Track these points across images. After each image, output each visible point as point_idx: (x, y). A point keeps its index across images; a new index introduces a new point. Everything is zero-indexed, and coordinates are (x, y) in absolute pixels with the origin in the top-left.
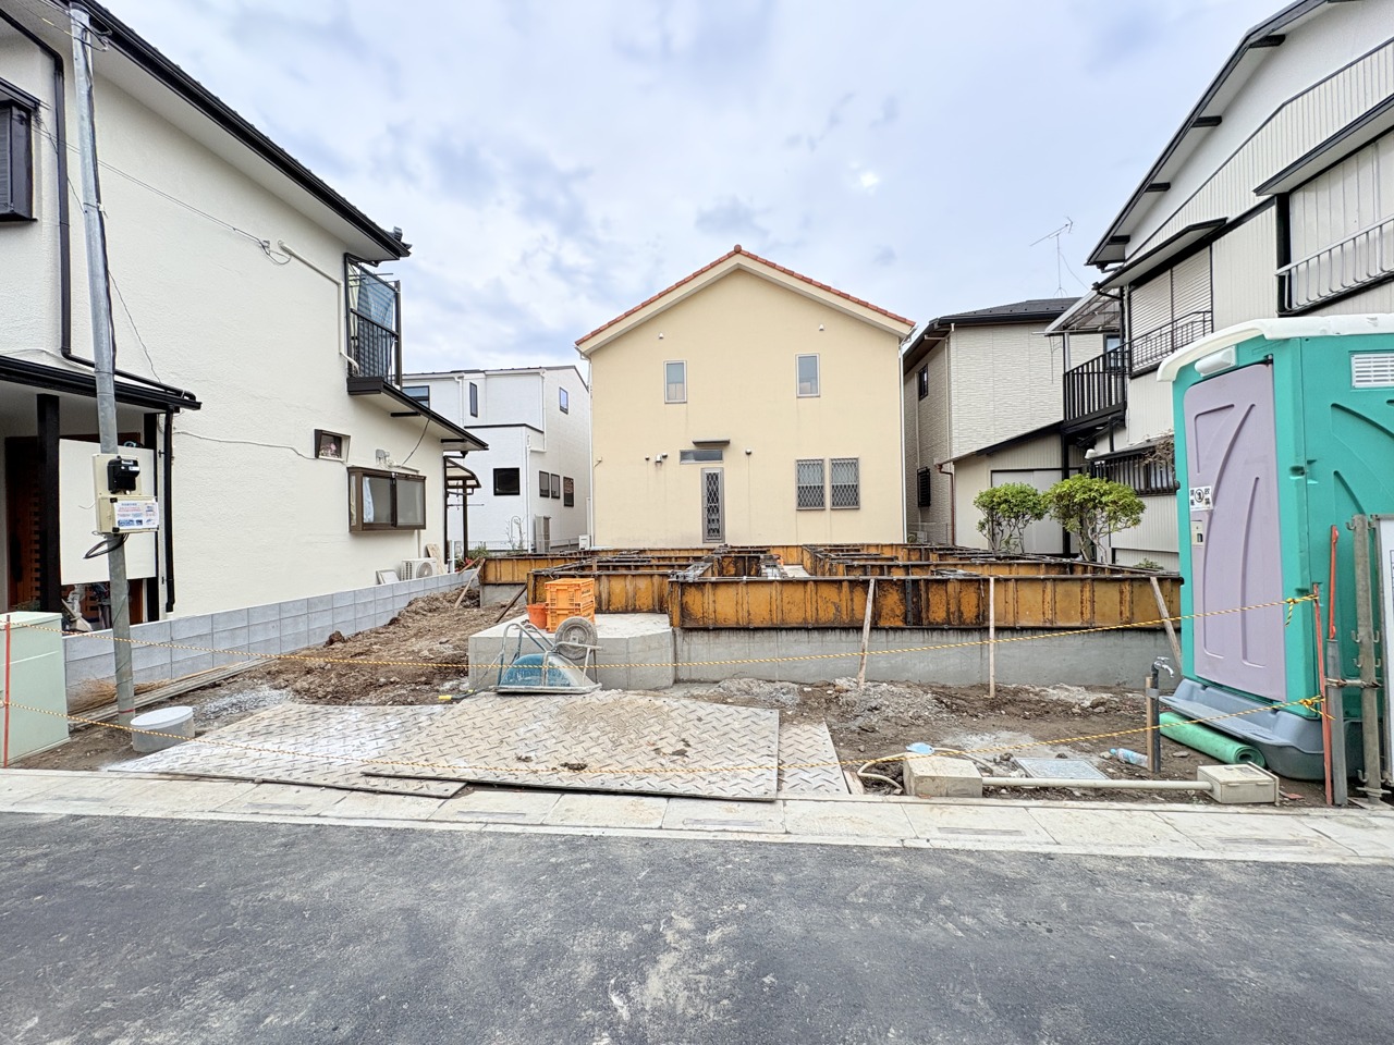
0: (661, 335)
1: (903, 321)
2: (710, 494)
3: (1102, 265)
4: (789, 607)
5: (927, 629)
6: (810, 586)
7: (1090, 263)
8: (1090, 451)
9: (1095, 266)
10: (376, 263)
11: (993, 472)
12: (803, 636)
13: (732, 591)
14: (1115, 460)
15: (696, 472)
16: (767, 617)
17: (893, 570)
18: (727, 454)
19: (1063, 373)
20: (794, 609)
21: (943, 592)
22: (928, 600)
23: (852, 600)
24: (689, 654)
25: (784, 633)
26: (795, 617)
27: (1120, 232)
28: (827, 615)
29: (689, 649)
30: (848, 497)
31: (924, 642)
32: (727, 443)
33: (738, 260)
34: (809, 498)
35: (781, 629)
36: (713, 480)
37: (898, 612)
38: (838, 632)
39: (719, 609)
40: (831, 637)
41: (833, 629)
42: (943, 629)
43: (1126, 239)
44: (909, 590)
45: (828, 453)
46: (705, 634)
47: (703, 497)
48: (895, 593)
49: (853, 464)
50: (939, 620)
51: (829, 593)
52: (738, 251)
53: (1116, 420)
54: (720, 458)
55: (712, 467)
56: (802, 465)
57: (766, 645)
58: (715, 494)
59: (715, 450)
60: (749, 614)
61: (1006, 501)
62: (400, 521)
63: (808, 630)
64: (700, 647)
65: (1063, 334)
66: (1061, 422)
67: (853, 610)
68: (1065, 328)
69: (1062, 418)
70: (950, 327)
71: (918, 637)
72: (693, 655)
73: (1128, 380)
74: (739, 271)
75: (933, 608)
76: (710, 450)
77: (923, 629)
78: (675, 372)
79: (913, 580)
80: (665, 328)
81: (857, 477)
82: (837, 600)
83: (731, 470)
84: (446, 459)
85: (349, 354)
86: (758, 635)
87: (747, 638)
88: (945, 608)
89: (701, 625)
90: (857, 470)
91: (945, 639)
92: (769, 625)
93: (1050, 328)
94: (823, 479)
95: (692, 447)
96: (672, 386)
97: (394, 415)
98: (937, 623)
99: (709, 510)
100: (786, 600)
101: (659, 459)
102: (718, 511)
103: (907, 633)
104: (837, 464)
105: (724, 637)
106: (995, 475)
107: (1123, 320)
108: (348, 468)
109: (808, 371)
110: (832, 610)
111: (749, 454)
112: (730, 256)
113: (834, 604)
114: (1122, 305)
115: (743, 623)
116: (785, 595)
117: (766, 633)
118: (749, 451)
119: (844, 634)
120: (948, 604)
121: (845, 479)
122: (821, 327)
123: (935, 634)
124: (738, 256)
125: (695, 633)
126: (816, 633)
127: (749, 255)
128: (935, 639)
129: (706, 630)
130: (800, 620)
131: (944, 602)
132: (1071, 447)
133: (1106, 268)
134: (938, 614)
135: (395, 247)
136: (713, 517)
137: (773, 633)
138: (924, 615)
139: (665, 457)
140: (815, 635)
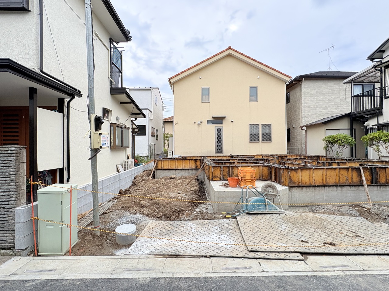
0: (200, 77)
1: (287, 76)
2: (218, 136)
3: (372, 60)
4: (329, 178)
5: (379, 185)
6: (338, 170)
7: (368, 59)
8: (366, 123)
9: (370, 60)
10: (118, 43)
11: (326, 129)
12: (334, 188)
13: (308, 172)
14: (381, 126)
15: (213, 128)
16: (321, 181)
17: (333, 164)
18: (224, 122)
19: (351, 96)
20: (331, 179)
21: (384, 172)
22: (379, 175)
23: (352, 175)
24: (292, 196)
25: (327, 187)
26: (331, 181)
27: (383, 49)
28: (343, 181)
29: (292, 194)
30: (267, 138)
31: (378, 190)
32: (224, 118)
33: (230, 51)
34: (254, 138)
35: (326, 186)
36: (219, 131)
37: (369, 179)
38: (347, 187)
39: (303, 179)
40: (344, 189)
41: (345, 186)
42: (384, 185)
43: (384, 51)
44: (374, 171)
45: (260, 122)
46: (298, 188)
47: (215, 137)
48: (367, 172)
49: (269, 126)
50: (383, 182)
51: (344, 172)
52: (230, 48)
53: (378, 112)
54: (222, 123)
55: (219, 126)
56: (251, 126)
57: (321, 192)
58: (220, 136)
59: (220, 120)
60: (314, 181)
61: (339, 140)
62: (124, 145)
63: (336, 186)
64: (296, 193)
65: (351, 83)
66: (350, 113)
67: (353, 179)
68: (352, 81)
69: (350, 111)
70: (303, 79)
71: (376, 188)
72: (293, 196)
73: (384, 99)
74: (229, 55)
75: (381, 178)
76: (218, 120)
77: (377, 185)
78: (206, 91)
79: (375, 168)
80: (202, 75)
81: (271, 131)
82: (347, 175)
83: (225, 127)
84: (132, 121)
85: (111, 78)
86: (318, 188)
87: (313, 190)
88: (385, 178)
89: (296, 185)
90: (271, 128)
91: (385, 189)
92: (322, 185)
93: (346, 81)
94: (259, 131)
95: (211, 119)
96: (204, 96)
97: (121, 103)
98: (382, 183)
99: (218, 142)
100: (328, 175)
101: (199, 123)
102: (221, 142)
103: (372, 187)
104: (264, 126)
105: (305, 189)
106: (327, 131)
107: (381, 79)
108: (110, 124)
109: (254, 92)
110: (345, 179)
111: (232, 122)
112: (227, 50)
113: (346, 176)
114: (381, 74)
115: (312, 184)
116: (328, 173)
117: (320, 188)
118: (232, 121)
119: (349, 188)
120: (386, 176)
121: (266, 131)
122: (258, 77)
123: (382, 187)
124: (230, 50)
125: (294, 188)
126: (339, 187)
127: (234, 50)
128: (381, 189)
129: (299, 187)
130: (333, 183)
131: (385, 175)
132: (354, 122)
133: (374, 61)
134: (382, 180)
135: (127, 37)
136: (219, 144)
137: (323, 188)
138: (378, 180)
139: (201, 122)
140: (339, 188)
